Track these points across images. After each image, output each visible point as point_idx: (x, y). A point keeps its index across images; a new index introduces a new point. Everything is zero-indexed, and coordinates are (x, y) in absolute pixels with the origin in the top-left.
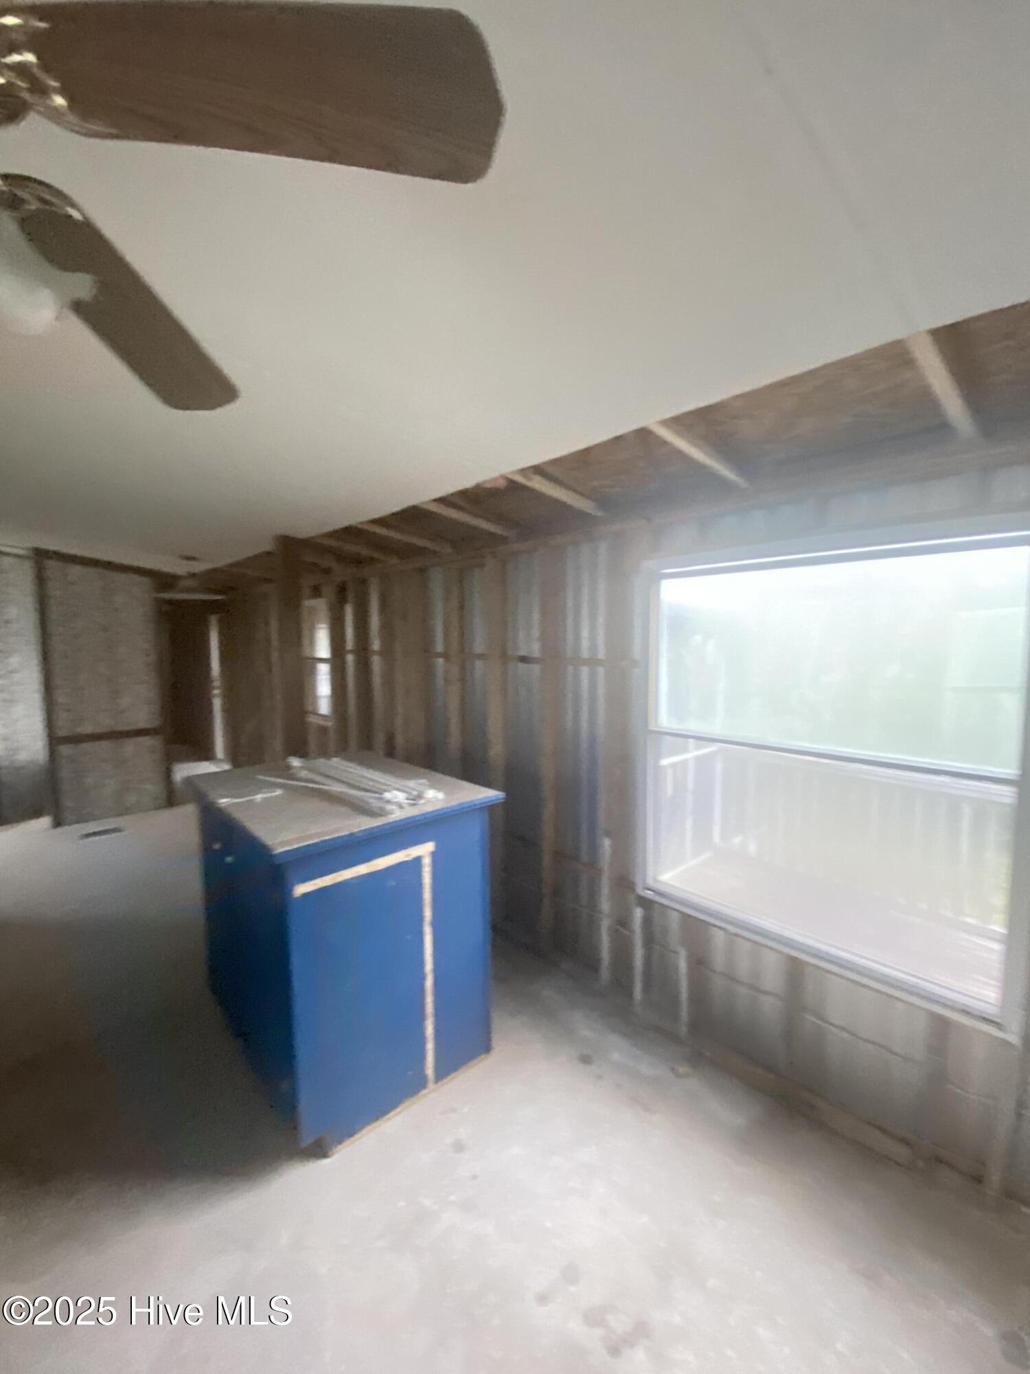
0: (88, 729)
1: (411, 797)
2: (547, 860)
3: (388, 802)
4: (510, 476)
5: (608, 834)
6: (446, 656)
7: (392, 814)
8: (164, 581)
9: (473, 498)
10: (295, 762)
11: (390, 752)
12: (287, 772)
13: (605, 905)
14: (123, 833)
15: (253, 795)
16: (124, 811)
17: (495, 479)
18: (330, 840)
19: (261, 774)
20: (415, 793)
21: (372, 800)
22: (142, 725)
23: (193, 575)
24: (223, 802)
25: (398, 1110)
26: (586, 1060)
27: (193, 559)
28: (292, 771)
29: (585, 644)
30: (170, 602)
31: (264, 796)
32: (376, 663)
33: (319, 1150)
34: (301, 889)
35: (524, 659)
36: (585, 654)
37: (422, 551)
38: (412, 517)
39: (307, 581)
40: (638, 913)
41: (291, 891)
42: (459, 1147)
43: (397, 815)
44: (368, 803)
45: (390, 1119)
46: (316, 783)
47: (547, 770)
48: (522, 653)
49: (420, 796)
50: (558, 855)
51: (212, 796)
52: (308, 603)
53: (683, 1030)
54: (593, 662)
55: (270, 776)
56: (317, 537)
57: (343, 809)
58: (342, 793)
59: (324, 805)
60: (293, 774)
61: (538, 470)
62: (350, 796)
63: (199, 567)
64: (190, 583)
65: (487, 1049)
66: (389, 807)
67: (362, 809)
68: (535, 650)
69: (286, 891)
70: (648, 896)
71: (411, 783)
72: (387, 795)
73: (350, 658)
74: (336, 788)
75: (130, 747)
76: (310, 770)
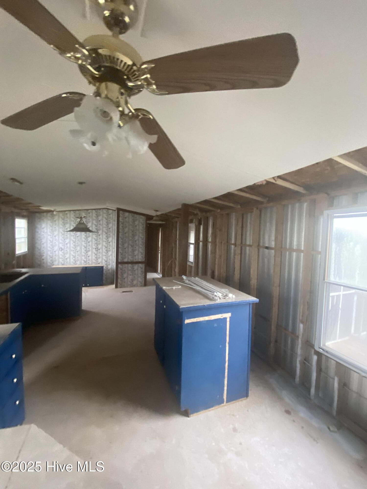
0: (126, 260)
1: (223, 295)
2: (273, 328)
3: (216, 296)
4: (267, 180)
5: (302, 322)
6: (235, 245)
7: (217, 300)
8: (149, 217)
9: (252, 189)
10: (184, 277)
11: (213, 277)
12: (182, 280)
13: (299, 351)
14: (132, 293)
15: (172, 287)
16: (133, 286)
17: (261, 182)
18: (196, 306)
19: (174, 280)
20: (225, 294)
21: (209, 294)
22: (140, 260)
23: (157, 216)
24: (164, 288)
25: (213, 408)
26: (288, 412)
27: (157, 211)
28: (184, 280)
29: (295, 243)
30: (150, 224)
31: (176, 287)
32: (210, 246)
33: (186, 414)
34: (187, 321)
35: (267, 248)
36: (295, 247)
37: (230, 207)
38: (229, 196)
39: (190, 217)
40: (315, 358)
41: (185, 321)
42: (235, 430)
43: (218, 301)
44: (208, 295)
45: (210, 411)
46: (191, 285)
47: (276, 292)
48: (267, 245)
49: (226, 295)
50: (278, 326)
51: (161, 285)
52: (190, 225)
53: (334, 413)
54: (298, 251)
55: (176, 281)
56: (195, 204)
57: (200, 296)
58: (199, 290)
59: (194, 294)
60: (184, 281)
61: (279, 177)
62: (202, 291)
63: (159, 213)
64: (157, 218)
65: (247, 396)
66: (216, 298)
67: (206, 297)
68: (273, 244)
69: (182, 321)
70: (320, 352)
71: (223, 290)
72: (215, 293)
73: (201, 243)
74: (198, 288)
75: (136, 267)
76: (189, 281)
